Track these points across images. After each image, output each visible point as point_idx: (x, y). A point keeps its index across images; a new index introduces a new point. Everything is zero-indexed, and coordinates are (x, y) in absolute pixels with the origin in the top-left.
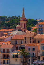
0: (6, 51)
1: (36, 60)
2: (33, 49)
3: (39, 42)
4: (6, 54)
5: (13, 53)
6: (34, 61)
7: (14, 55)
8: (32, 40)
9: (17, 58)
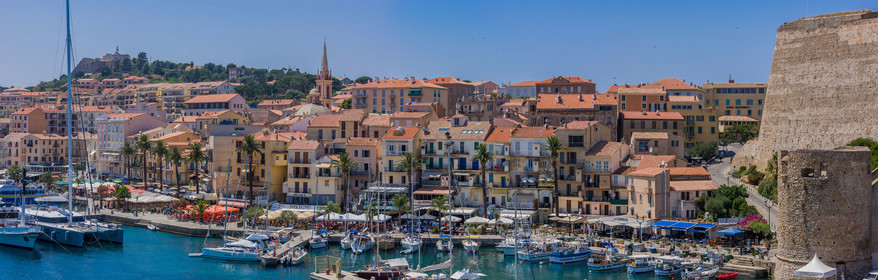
0: (302, 158)
1: (375, 183)
2: (366, 154)
3: (376, 134)
4: (301, 166)
5: (320, 163)
6: (369, 184)
7: (321, 169)
8: (360, 129)
9: (330, 175)
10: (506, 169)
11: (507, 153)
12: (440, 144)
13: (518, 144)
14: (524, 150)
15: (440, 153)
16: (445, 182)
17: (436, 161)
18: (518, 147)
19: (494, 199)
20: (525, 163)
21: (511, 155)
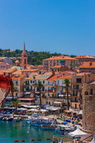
10: (54, 91)
11: (54, 85)
12: (31, 81)
13: (58, 81)
14: (60, 84)
15: (31, 84)
16: (32, 96)
17: (30, 87)
18: (58, 83)
19: (49, 102)
20: (61, 89)
21: (55, 86)
